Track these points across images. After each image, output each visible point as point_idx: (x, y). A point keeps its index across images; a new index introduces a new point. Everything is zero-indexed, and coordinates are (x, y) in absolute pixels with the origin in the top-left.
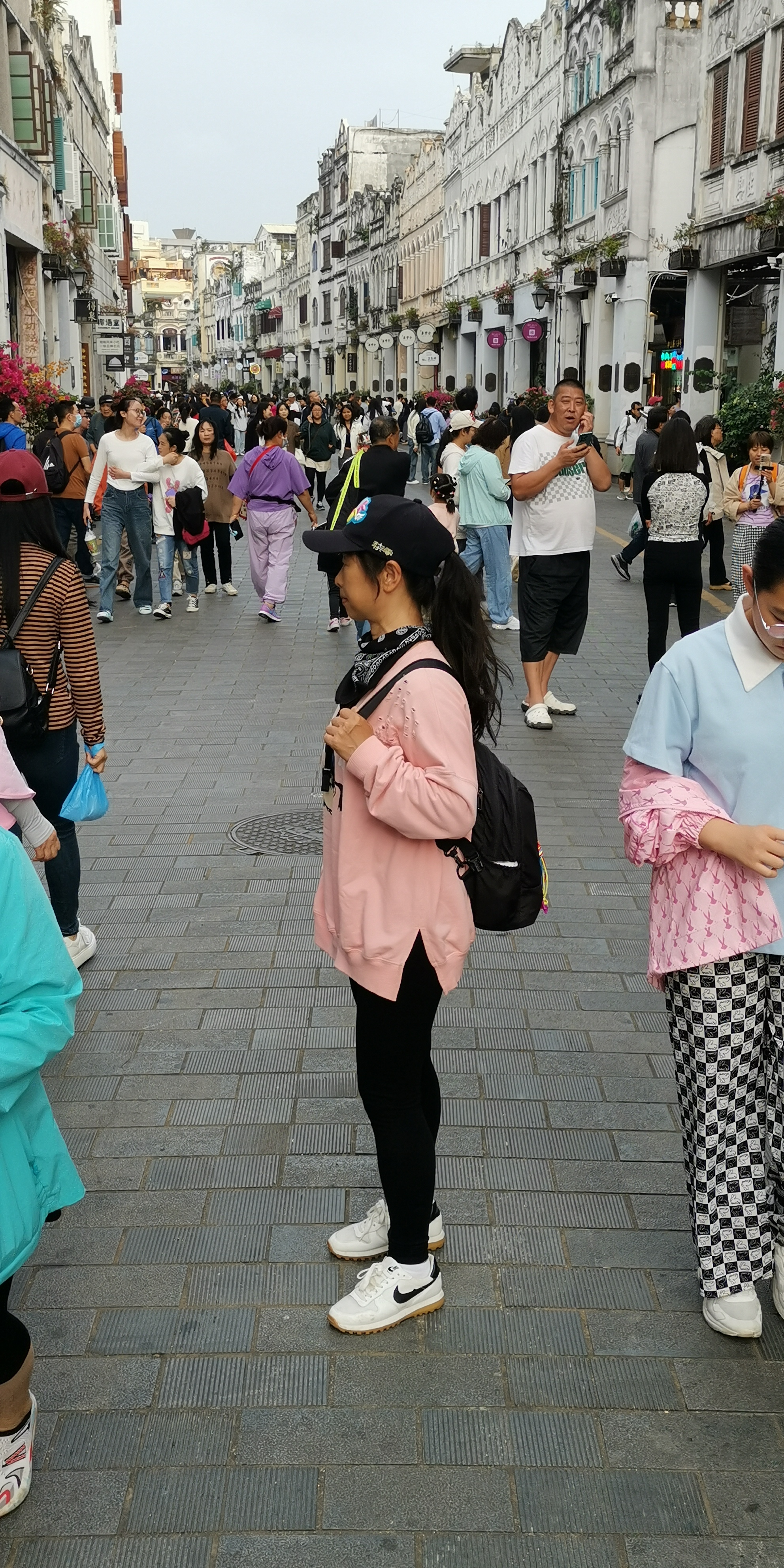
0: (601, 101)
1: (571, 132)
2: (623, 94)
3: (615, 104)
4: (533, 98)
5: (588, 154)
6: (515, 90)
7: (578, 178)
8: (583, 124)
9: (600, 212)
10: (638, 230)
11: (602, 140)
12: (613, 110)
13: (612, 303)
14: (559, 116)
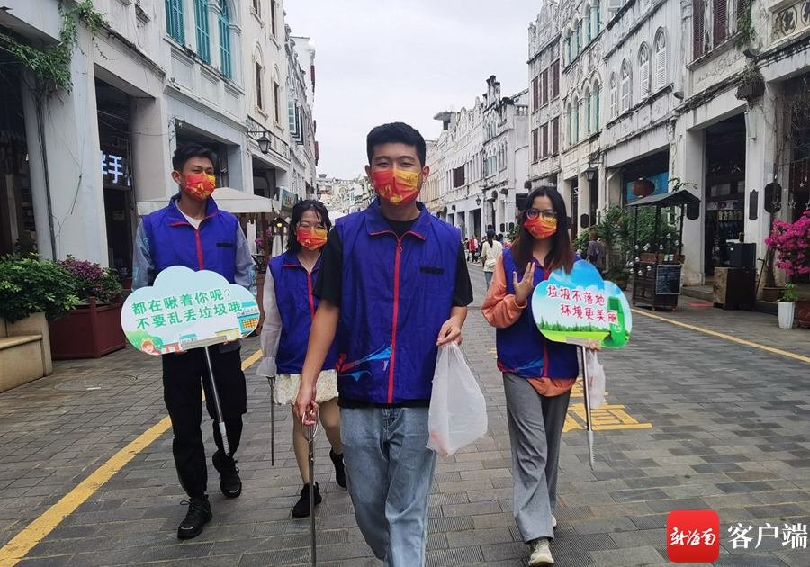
0: (497, 137)
1: (487, 147)
2: (504, 136)
3: (502, 138)
4: (472, 134)
5: (492, 154)
6: (465, 131)
7: (489, 162)
8: (490, 144)
9: (497, 173)
10: (512, 180)
11: (497, 150)
12: (501, 141)
13: (503, 203)
14: (482, 142)
